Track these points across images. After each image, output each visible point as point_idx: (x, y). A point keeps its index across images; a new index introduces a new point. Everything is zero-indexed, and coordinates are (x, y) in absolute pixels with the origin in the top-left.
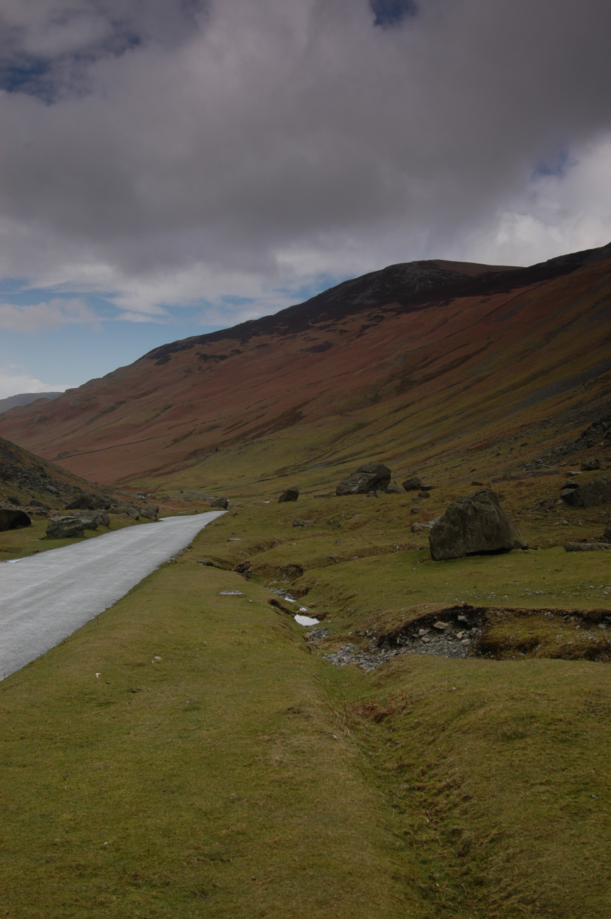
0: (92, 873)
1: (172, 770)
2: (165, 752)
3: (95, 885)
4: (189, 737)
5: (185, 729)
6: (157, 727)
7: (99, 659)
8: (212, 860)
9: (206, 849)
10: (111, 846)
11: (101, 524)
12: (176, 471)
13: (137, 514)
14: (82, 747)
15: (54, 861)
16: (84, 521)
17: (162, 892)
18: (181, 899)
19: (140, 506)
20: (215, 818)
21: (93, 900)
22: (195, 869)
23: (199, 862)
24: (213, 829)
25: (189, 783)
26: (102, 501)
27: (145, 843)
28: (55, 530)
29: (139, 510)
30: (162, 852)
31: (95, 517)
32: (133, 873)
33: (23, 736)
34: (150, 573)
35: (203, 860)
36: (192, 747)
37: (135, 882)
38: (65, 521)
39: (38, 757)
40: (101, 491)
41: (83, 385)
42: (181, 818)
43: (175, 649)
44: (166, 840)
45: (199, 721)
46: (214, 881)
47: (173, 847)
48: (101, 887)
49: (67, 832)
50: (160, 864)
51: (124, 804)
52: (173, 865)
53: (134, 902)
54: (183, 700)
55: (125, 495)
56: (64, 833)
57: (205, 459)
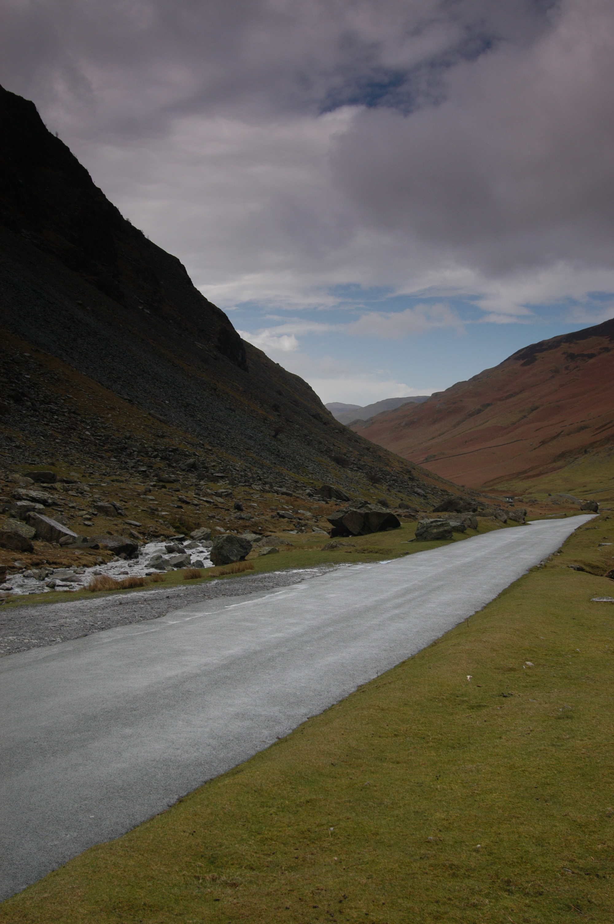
0: (465, 874)
1: (546, 778)
2: (538, 759)
3: (468, 887)
4: (562, 745)
5: (558, 738)
6: (529, 734)
7: (470, 661)
8: (587, 874)
9: (581, 863)
10: (484, 849)
11: (469, 526)
12: (544, 474)
13: (505, 517)
14: (454, 748)
15: (428, 858)
16: (453, 523)
17: (535, 901)
18: (554, 911)
19: (507, 509)
20: (590, 832)
21: (466, 901)
22: (569, 882)
23: (574, 875)
24: (588, 843)
25: (562, 793)
26: (470, 504)
27: (518, 849)
28: (423, 533)
29: (507, 513)
30: (535, 861)
31: (463, 519)
32: (506, 878)
33: (396, 733)
34: (519, 577)
35: (578, 874)
36: (565, 757)
37: (508, 888)
38: (434, 524)
39: (411, 755)
40: (469, 494)
41: (449, 389)
42: (554, 828)
43: (546, 655)
44: (540, 849)
45: (572, 730)
46: (589, 896)
47: (547, 857)
48: (473, 889)
49: (440, 831)
50: (533, 872)
51: (497, 808)
52: (547, 875)
53: (507, 908)
54: (556, 707)
55: (491, 498)
56: (437, 831)
57: (573, 461)
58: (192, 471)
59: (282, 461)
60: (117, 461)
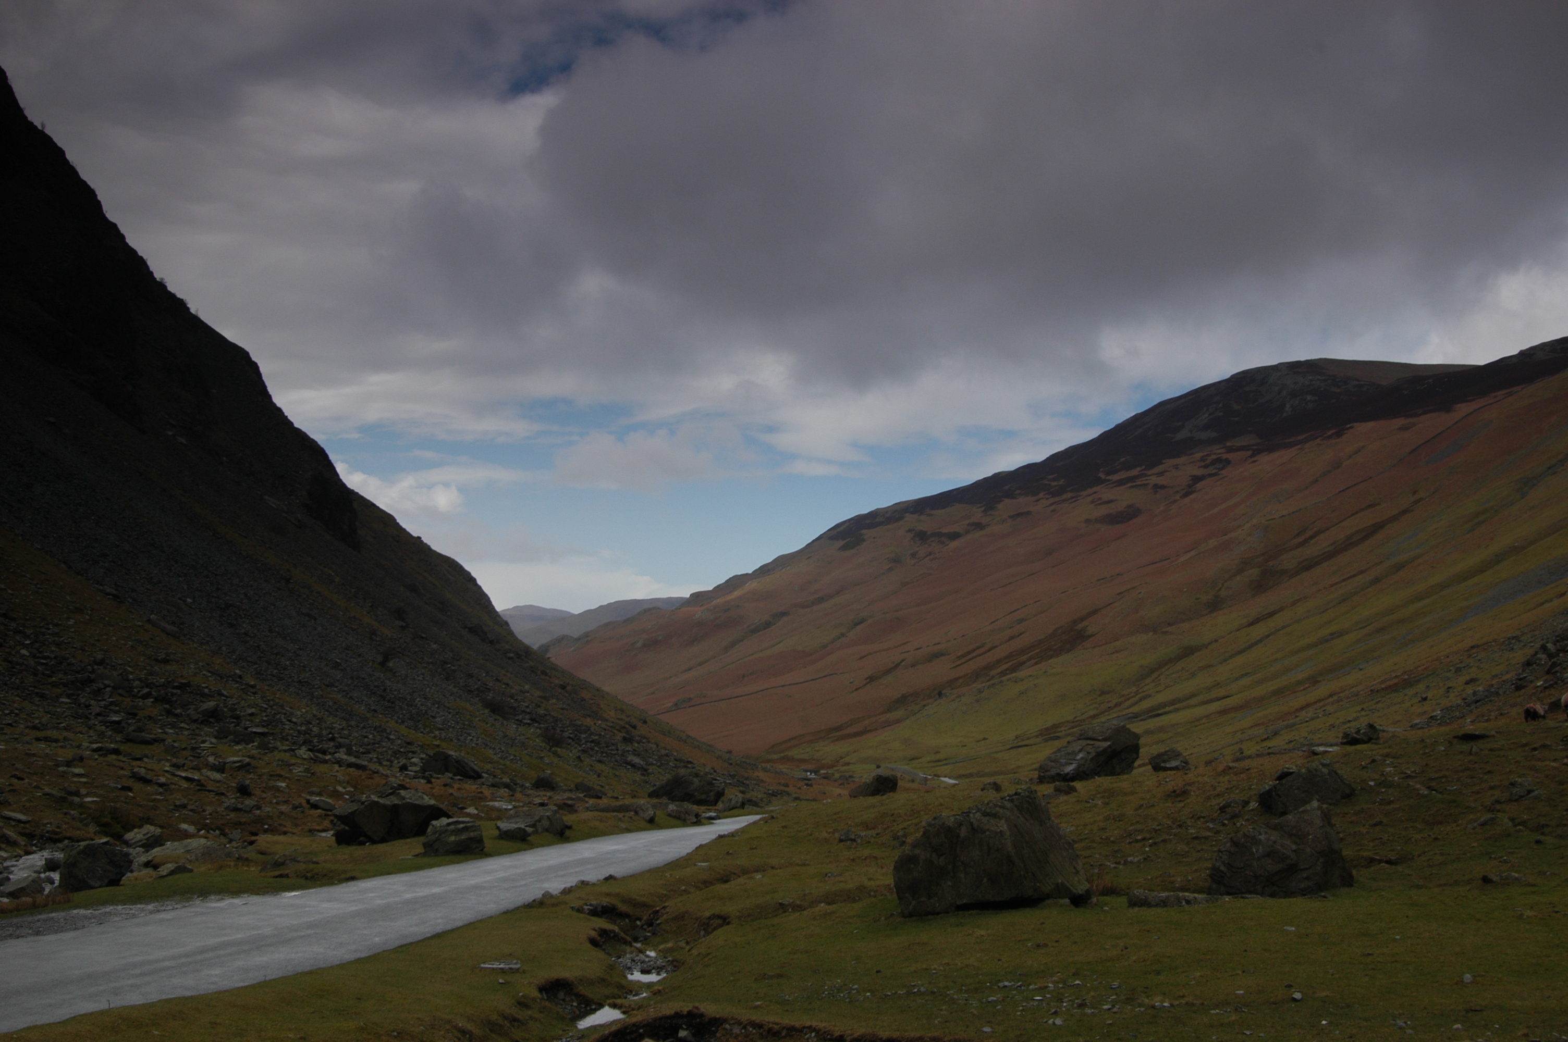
12: (871, 731)
40: (738, 765)
41: (720, 586)
55: (778, 772)
57: (919, 711)
58: (211, 722)
59: (389, 707)
60: (70, 703)
